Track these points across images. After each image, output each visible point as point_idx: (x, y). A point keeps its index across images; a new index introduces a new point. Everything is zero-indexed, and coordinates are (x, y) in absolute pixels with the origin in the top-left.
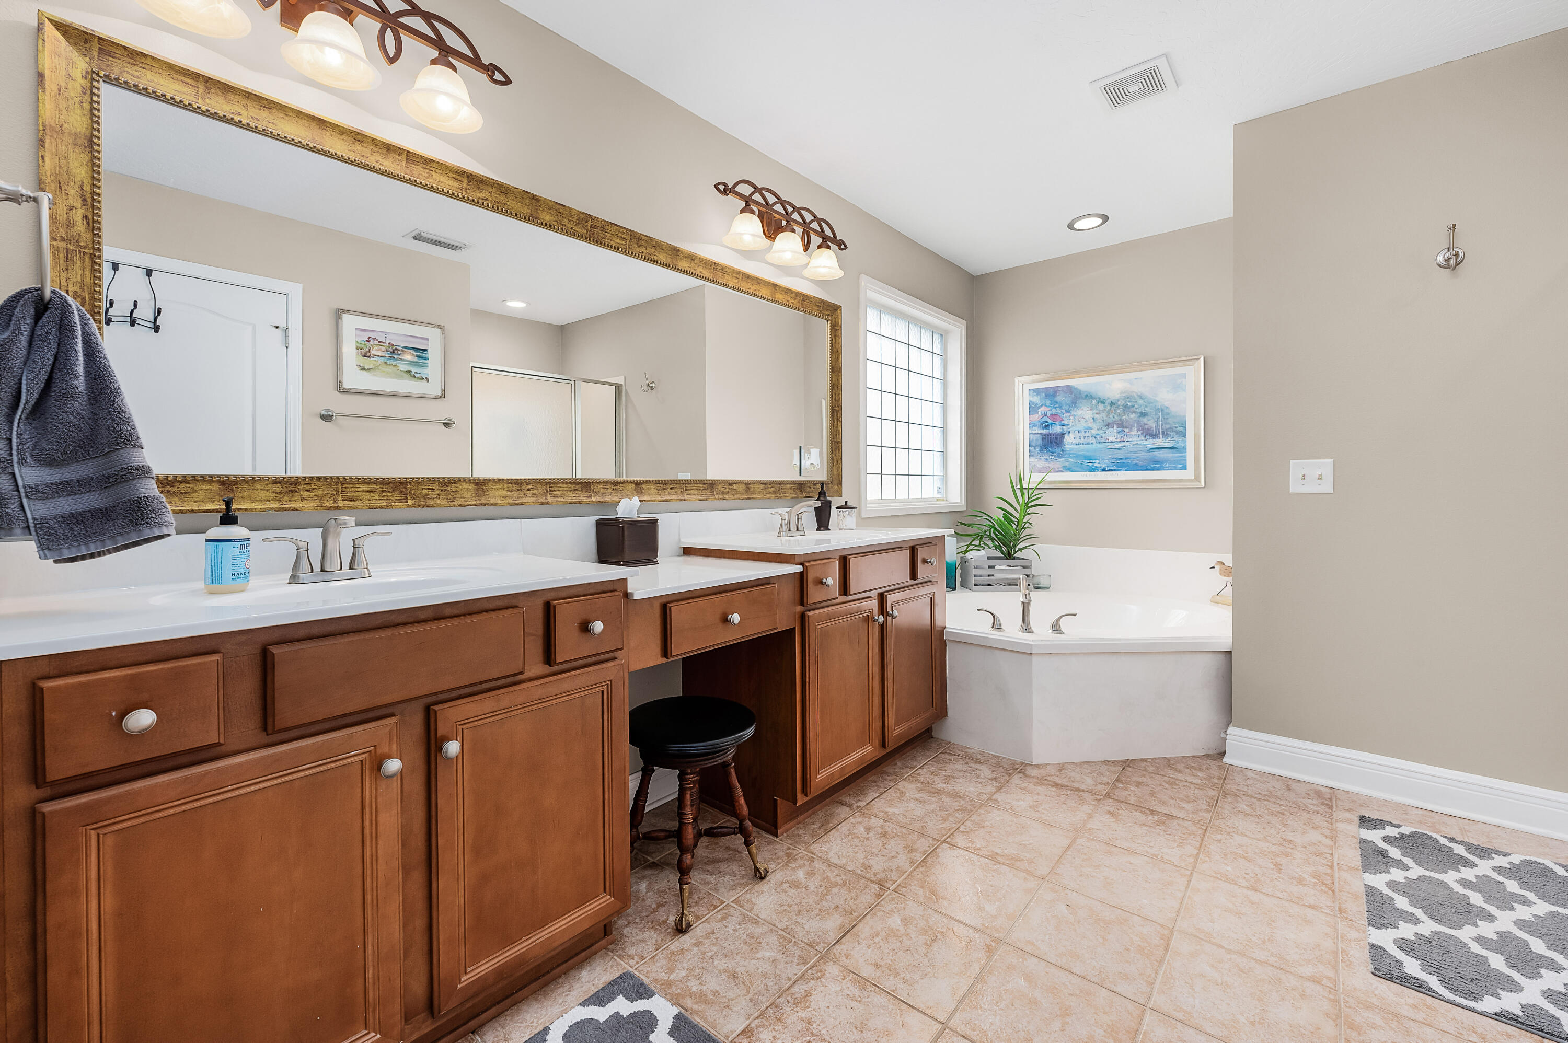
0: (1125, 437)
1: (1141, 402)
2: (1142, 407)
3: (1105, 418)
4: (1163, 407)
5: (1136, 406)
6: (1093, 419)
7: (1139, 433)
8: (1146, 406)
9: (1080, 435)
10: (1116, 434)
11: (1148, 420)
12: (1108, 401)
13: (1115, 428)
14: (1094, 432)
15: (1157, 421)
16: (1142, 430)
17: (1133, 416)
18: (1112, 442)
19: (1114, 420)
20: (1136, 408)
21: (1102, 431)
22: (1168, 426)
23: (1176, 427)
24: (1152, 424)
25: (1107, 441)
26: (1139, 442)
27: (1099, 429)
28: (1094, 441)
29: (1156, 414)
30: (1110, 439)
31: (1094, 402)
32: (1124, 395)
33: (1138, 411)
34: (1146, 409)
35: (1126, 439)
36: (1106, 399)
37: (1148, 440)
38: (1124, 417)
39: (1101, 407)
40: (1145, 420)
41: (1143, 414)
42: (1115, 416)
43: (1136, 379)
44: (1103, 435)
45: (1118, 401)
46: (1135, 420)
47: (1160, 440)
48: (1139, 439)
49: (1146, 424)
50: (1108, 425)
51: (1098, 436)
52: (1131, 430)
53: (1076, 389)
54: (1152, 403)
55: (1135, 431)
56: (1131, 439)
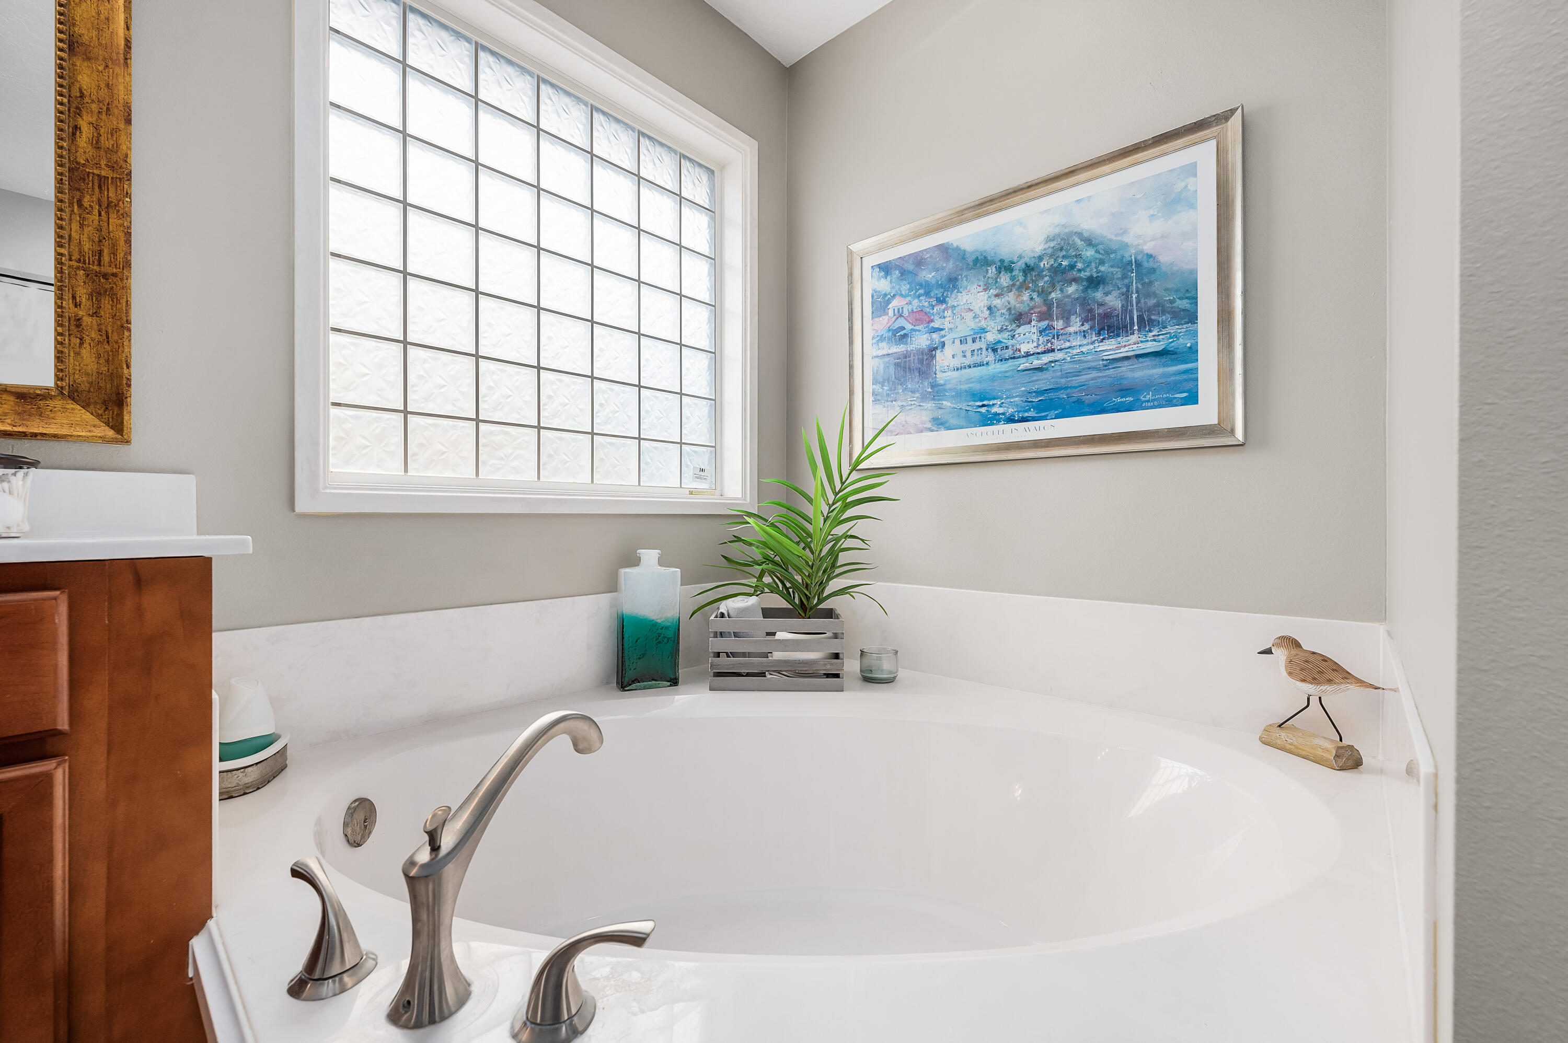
0: (1055, 341)
1: (1089, 253)
2: (1093, 265)
3: (1013, 303)
4: (1139, 257)
5: (1080, 265)
6: (989, 308)
7: (1086, 327)
8: (1102, 262)
9: (964, 347)
10: (1035, 337)
11: (1107, 294)
12: (1021, 264)
13: (1033, 323)
14: (991, 337)
15: (1127, 295)
16: (1093, 319)
17: (1072, 289)
18: (1028, 355)
19: (1032, 304)
20: (1080, 271)
21: (1006, 335)
22: (1152, 302)
23: (1172, 302)
24: (1114, 301)
25: (1017, 354)
26: (1084, 349)
27: (1000, 331)
28: (991, 357)
29: (1124, 277)
30: (1024, 348)
31: (992, 271)
32: (1052, 244)
33: (1083, 275)
34: (1102, 268)
35: (1057, 344)
36: (1015, 259)
37: (1107, 342)
38: (1053, 295)
39: (1005, 280)
40: (1099, 295)
41: (1095, 282)
42: (1035, 295)
43: (1078, 201)
44: (1010, 343)
45: (1040, 258)
46: (1077, 299)
47: (1134, 338)
48: (1085, 342)
49: (1101, 305)
50: (1020, 318)
51: (999, 346)
52: (1068, 323)
53: (958, 248)
54: (1115, 252)
55: (1076, 325)
56: (1068, 344)
